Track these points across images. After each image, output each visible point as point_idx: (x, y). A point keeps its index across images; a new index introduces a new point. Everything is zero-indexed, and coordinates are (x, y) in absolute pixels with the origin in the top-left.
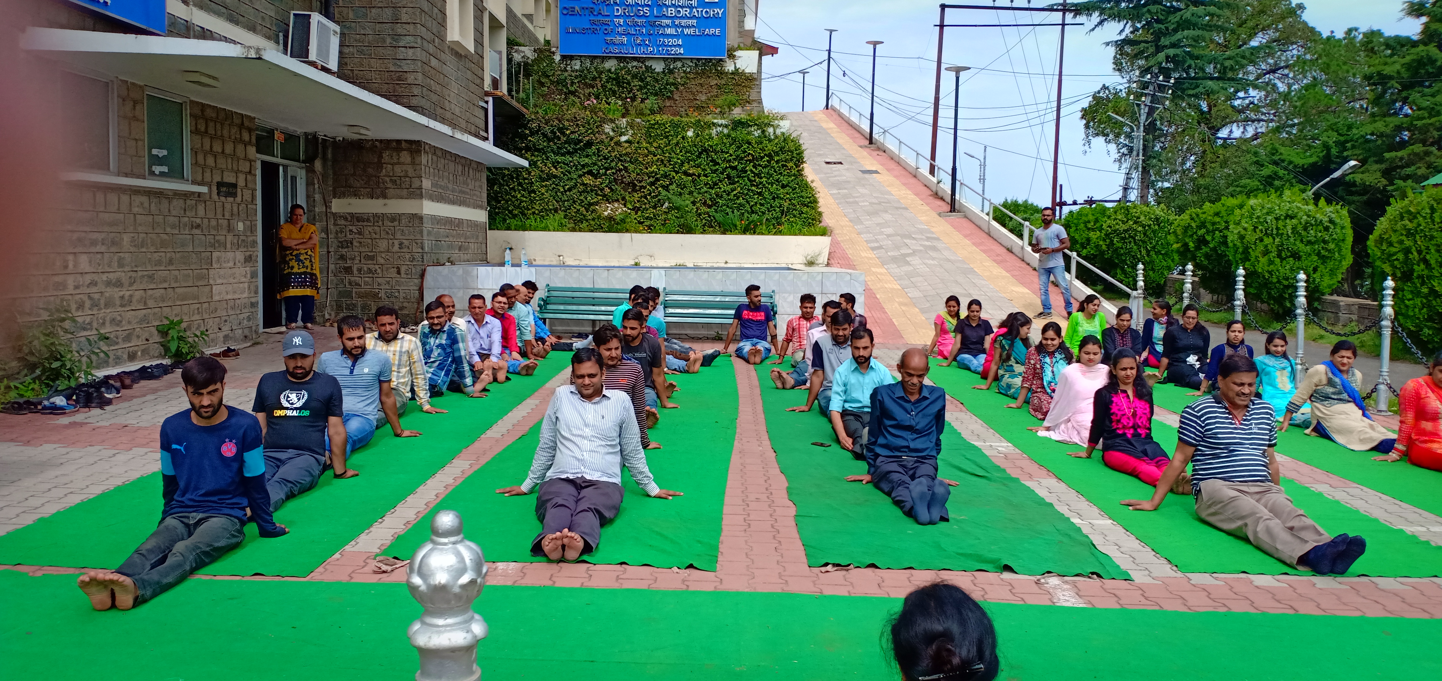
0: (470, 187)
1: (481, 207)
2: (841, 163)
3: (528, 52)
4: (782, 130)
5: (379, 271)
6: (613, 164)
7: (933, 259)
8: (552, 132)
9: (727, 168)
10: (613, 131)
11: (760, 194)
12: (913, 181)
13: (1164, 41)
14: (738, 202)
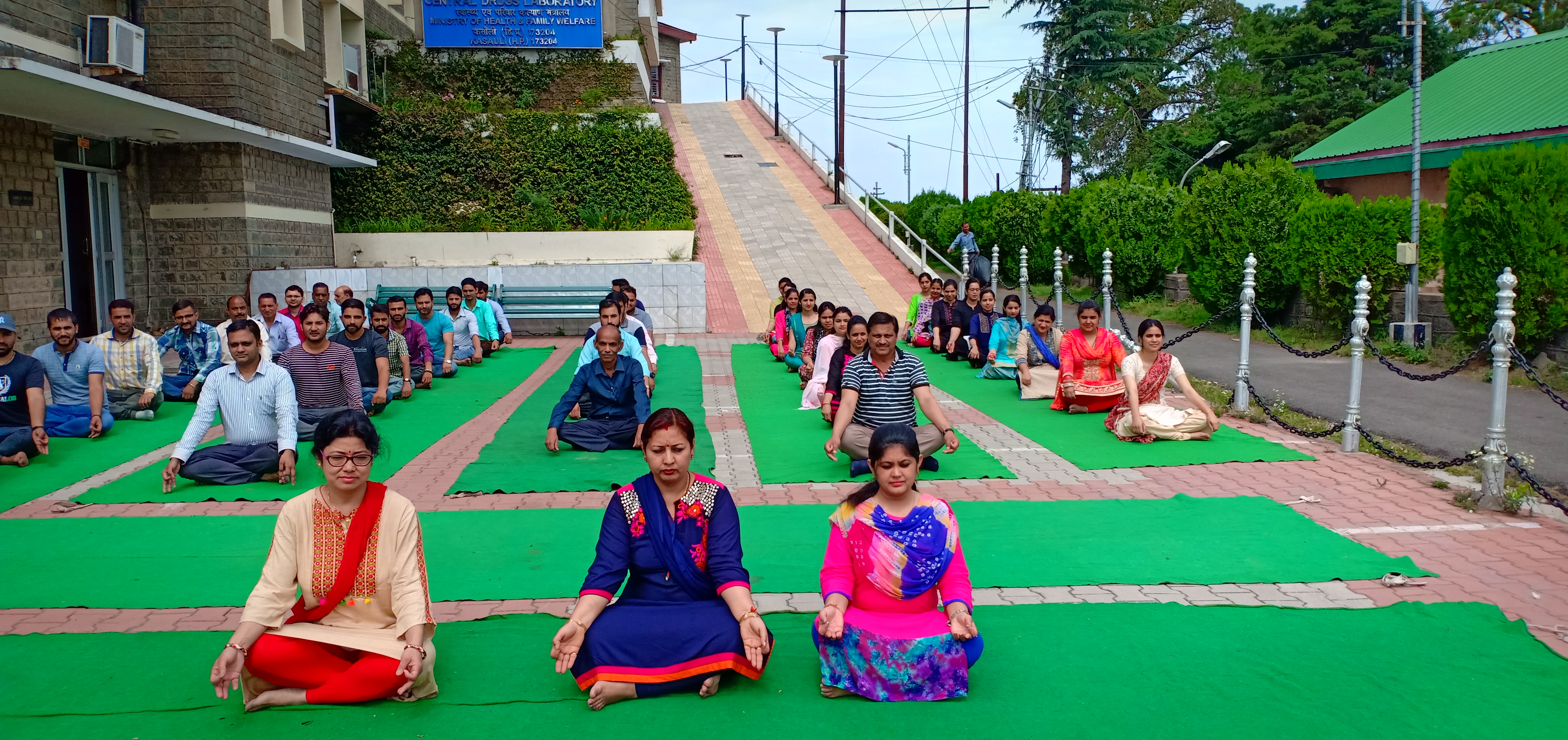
0: (308, 188)
1: (324, 209)
2: (741, 156)
3: (392, 46)
4: (650, 123)
5: (203, 277)
6: (473, 161)
7: (803, 250)
8: (407, 129)
9: (593, 162)
10: (473, 126)
11: (629, 189)
12: (809, 173)
13: (1080, 23)
14: (606, 197)
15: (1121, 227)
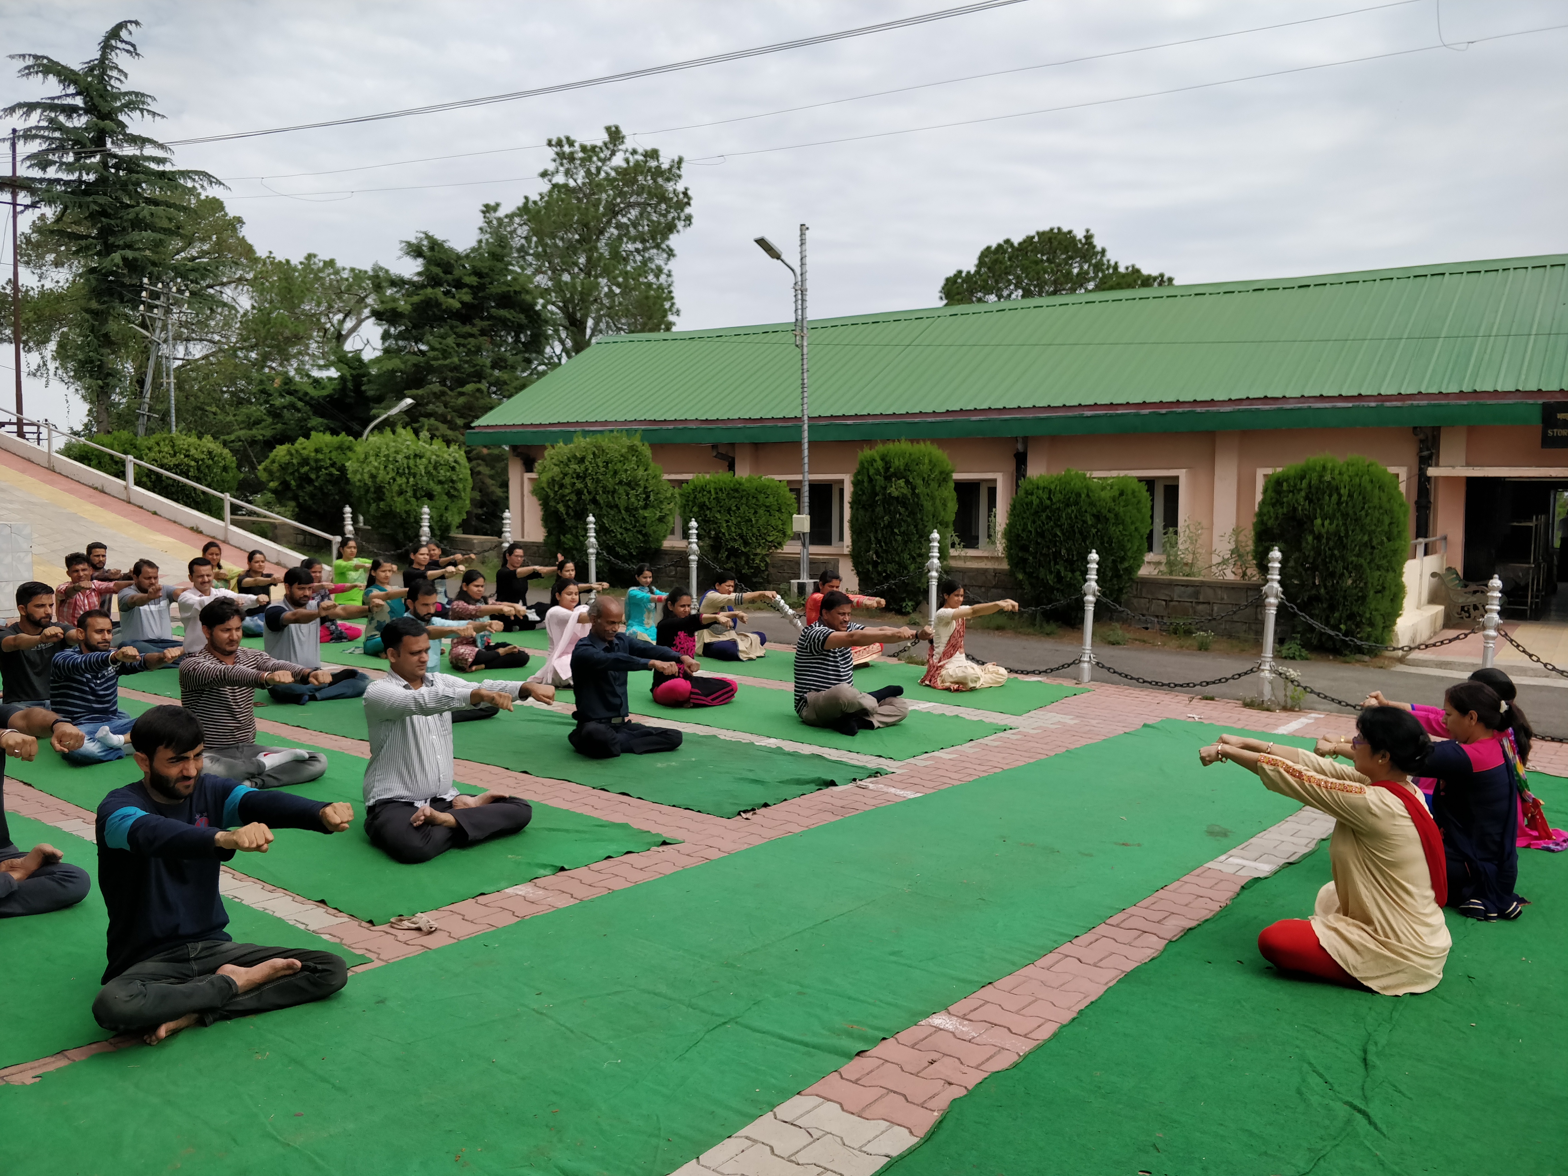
13: (117, 240)
15: (413, 485)
